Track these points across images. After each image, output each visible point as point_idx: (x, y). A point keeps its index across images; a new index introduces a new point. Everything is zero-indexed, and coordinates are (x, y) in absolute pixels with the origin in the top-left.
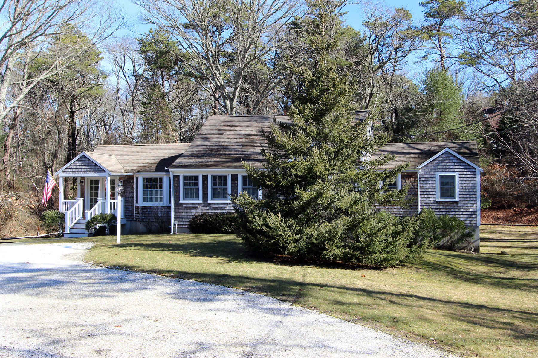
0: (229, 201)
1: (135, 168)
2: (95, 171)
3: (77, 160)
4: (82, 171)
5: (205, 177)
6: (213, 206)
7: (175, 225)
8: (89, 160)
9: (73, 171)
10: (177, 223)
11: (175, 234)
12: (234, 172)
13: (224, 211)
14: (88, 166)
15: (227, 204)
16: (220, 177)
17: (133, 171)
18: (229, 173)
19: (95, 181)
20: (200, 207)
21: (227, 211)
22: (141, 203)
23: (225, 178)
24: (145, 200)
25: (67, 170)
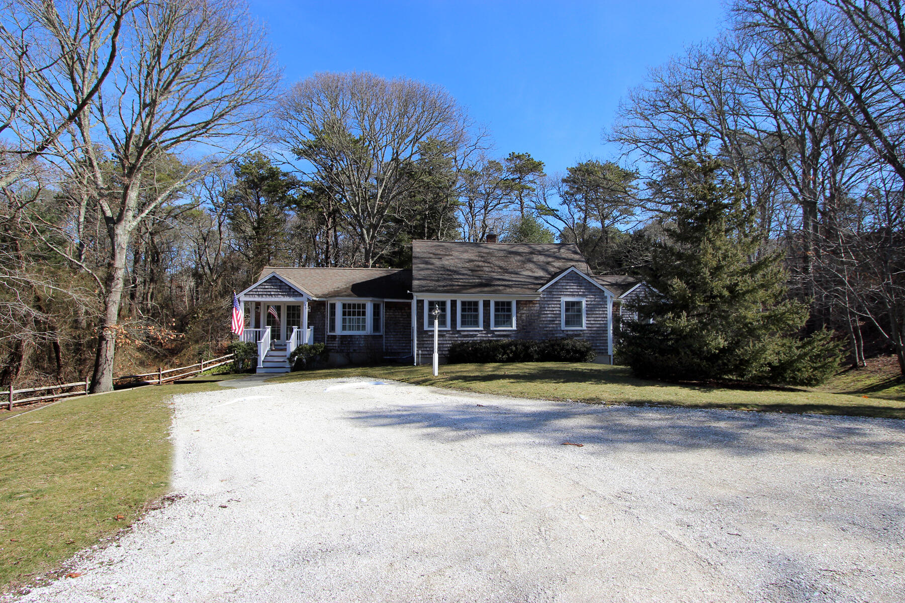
0: (481, 328)
1: (326, 292)
2: (289, 295)
3: (265, 282)
4: (272, 295)
5: (454, 303)
6: (462, 333)
7: (418, 354)
8: (281, 282)
9: (259, 295)
10: (420, 352)
11: (418, 364)
12: (486, 297)
13: (475, 339)
14: (280, 289)
15: (478, 331)
16: (470, 303)
17: (324, 296)
18: (480, 299)
19: (294, 307)
20: (448, 335)
21: (479, 338)
22: (339, 331)
23: (476, 303)
24: (344, 328)
25: (251, 293)
